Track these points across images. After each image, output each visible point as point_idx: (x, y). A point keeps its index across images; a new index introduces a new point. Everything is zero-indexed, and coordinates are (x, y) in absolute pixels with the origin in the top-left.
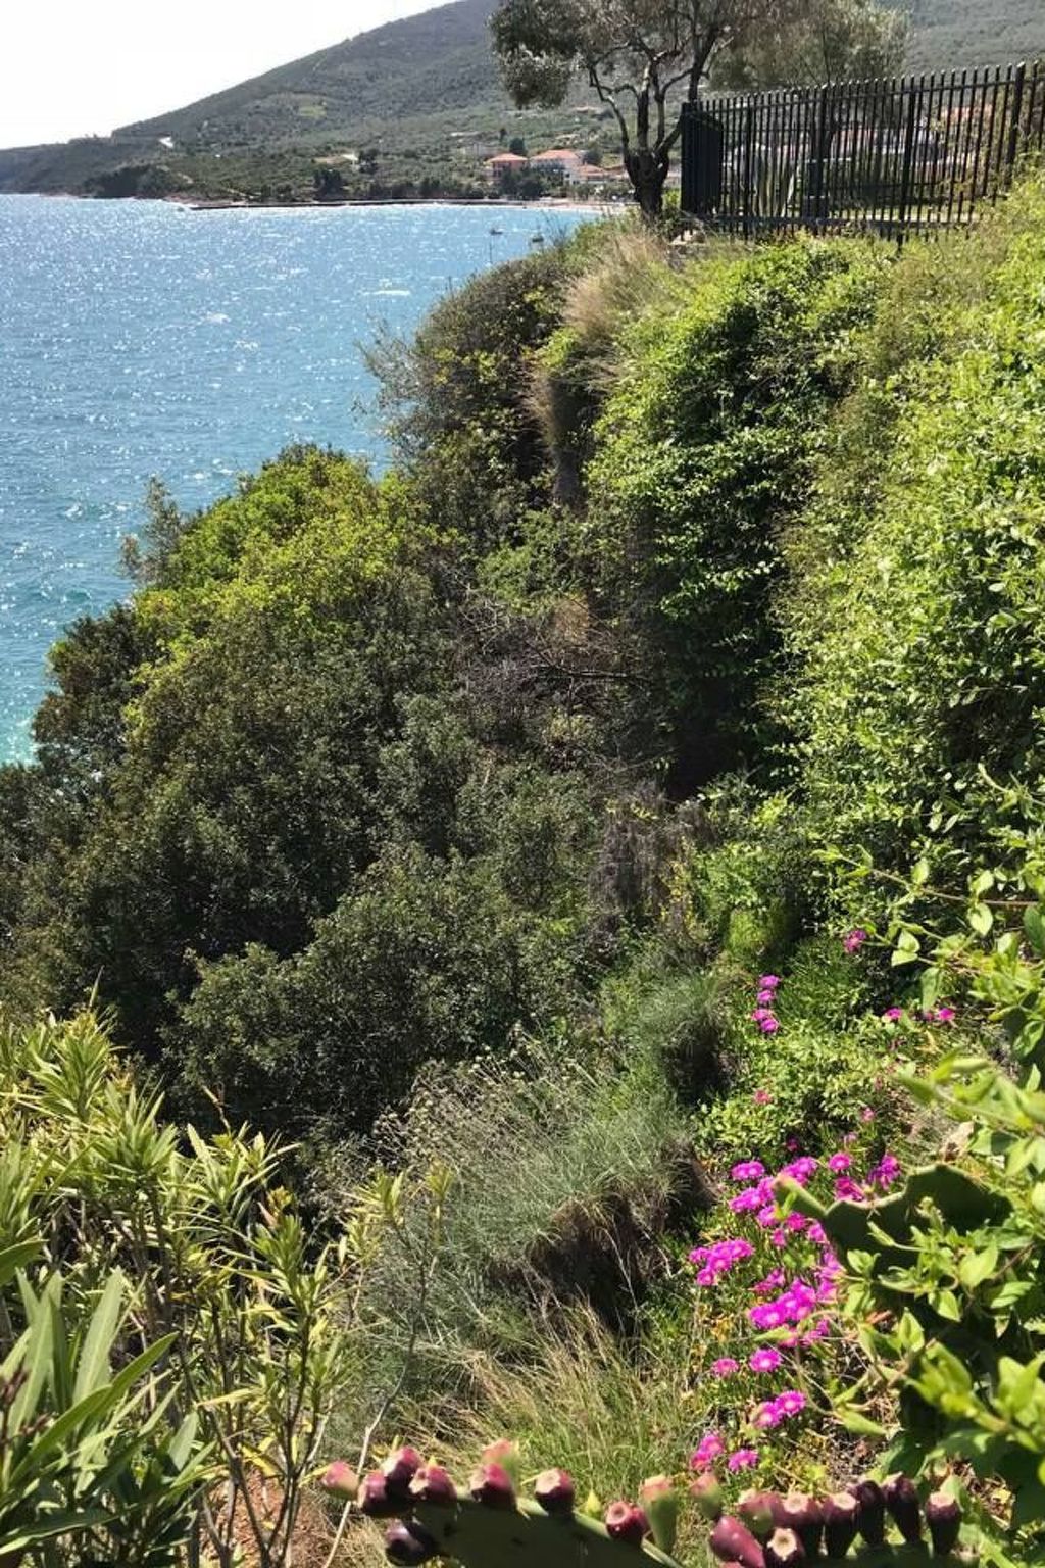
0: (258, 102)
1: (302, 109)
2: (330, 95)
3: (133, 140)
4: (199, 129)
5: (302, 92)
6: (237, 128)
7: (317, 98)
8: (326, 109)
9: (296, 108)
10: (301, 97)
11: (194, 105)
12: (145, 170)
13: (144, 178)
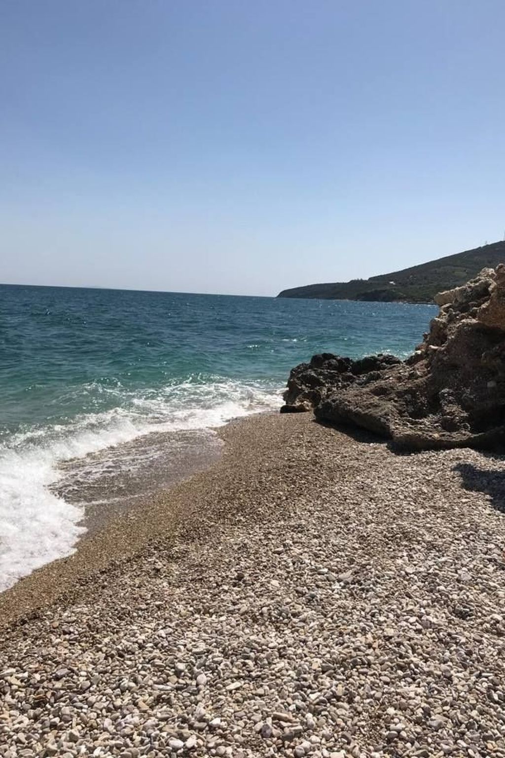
0: (436, 269)
1: (456, 273)
2: (469, 268)
3: (377, 282)
4: (408, 278)
5: (458, 266)
6: (425, 278)
7: (464, 269)
8: (467, 273)
9: (454, 272)
10: (456, 268)
11: (406, 270)
12: (384, 291)
13: (384, 294)
